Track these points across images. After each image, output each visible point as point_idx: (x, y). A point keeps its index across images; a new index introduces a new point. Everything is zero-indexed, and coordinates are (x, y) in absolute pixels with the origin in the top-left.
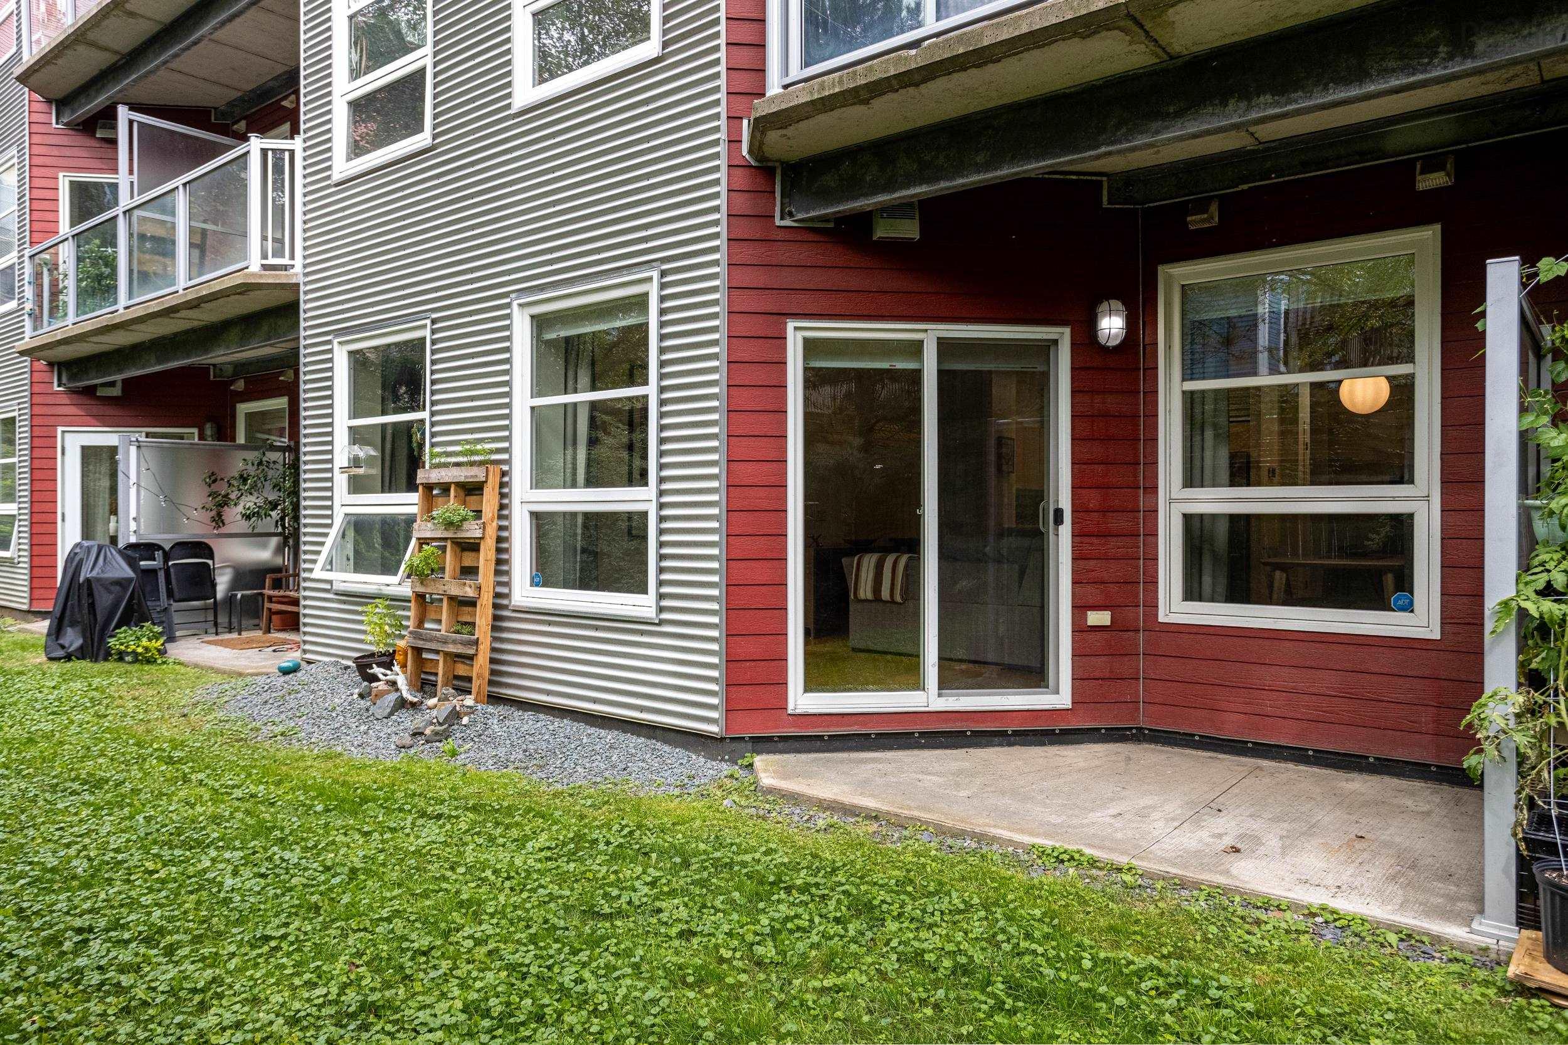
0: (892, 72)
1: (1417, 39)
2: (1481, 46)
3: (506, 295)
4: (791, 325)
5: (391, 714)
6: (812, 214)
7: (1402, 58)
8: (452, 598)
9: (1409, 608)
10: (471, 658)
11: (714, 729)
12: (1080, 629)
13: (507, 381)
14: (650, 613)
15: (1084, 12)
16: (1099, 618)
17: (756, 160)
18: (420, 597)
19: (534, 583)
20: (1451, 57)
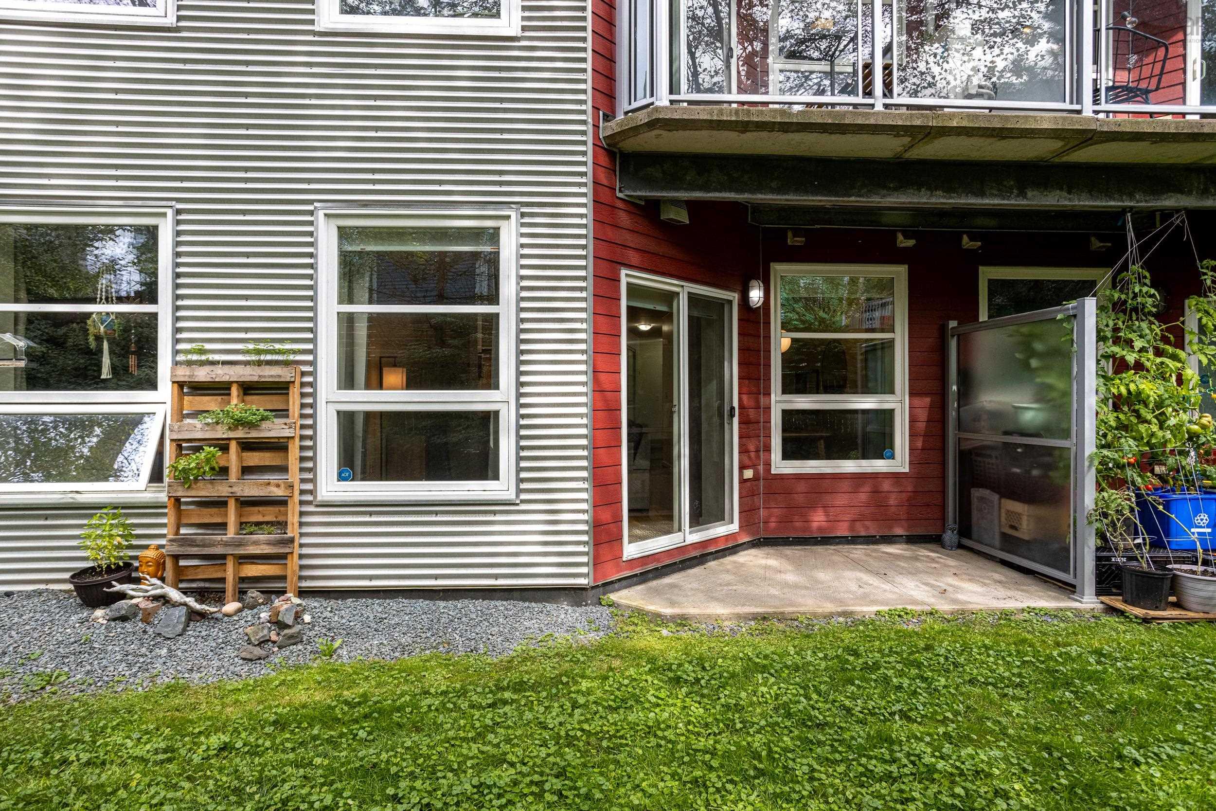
0: (779, 120)
1: (1005, 183)
2: (1030, 194)
3: (311, 202)
4: (624, 272)
5: (184, 630)
6: (639, 193)
7: (999, 190)
8: (237, 499)
9: (892, 457)
10: (284, 557)
11: (583, 581)
12: (742, 481)
13: (312, 286)
14: (511, 495)
15: (909, 124)
16: (749, 474)
17: (607, 145)
18: (177, 500)
19: (341, 478)
20: (1018, 196)
